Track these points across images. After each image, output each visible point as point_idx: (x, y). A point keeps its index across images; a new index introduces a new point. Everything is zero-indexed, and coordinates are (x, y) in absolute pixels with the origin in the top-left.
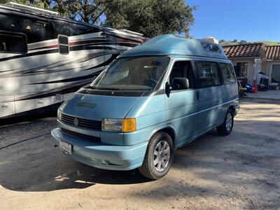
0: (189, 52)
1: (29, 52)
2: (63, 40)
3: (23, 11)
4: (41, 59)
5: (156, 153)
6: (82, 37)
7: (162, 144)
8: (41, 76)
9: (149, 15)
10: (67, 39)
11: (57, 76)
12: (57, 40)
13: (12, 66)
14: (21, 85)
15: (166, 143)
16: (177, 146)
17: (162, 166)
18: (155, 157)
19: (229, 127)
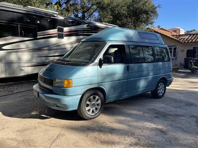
0: (125, 39)
1: (38, 37)
2: (61, 30)
3: (35, 11)
4: (45, 42)
5: (88, 103)
6: (73, 28)
7: (94, 98)
9: (124, 12)
10: (63, 29)
11: (55, 52)
12: (56, 30)
13: (27, 46)
14: (32, 58)
15: (97, 97)
16: (108, 101)
17: (93, 112)
18: (88, 105)
19: (161, 93)
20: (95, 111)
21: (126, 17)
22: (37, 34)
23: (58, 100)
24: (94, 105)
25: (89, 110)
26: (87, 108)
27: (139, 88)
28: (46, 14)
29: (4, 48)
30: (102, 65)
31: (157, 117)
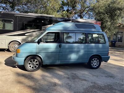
1: (42, 29)
12: (52, 25)
15: (36, 60)
20: (34, 67)
24: (33, 64)
26: (29, 65)
27: (70, 59)
30: (40, 43)
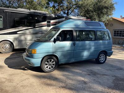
1: (36, 27)
4: (40, 29)
5: (46, 63)
6: (57, 20)
8: (40, 35)
9: (91, 9)
10: (50, 21)
12: (46, 22)
13: (30, 31)
14: (33, 38)
15: (53, 60)
16: (60, 63)
17: (50, 68)
18: (46, 64)
19: (103, 60)
21: (92, 12)
22: (35, 25)
23: (29, 60)
24: (50, 64)
25: (47, 67)
26: (46, 66)
27: (83, 56)
28: (40, 13)
29: (18, 33)
30: (56, 42)
31: (89, 75)
